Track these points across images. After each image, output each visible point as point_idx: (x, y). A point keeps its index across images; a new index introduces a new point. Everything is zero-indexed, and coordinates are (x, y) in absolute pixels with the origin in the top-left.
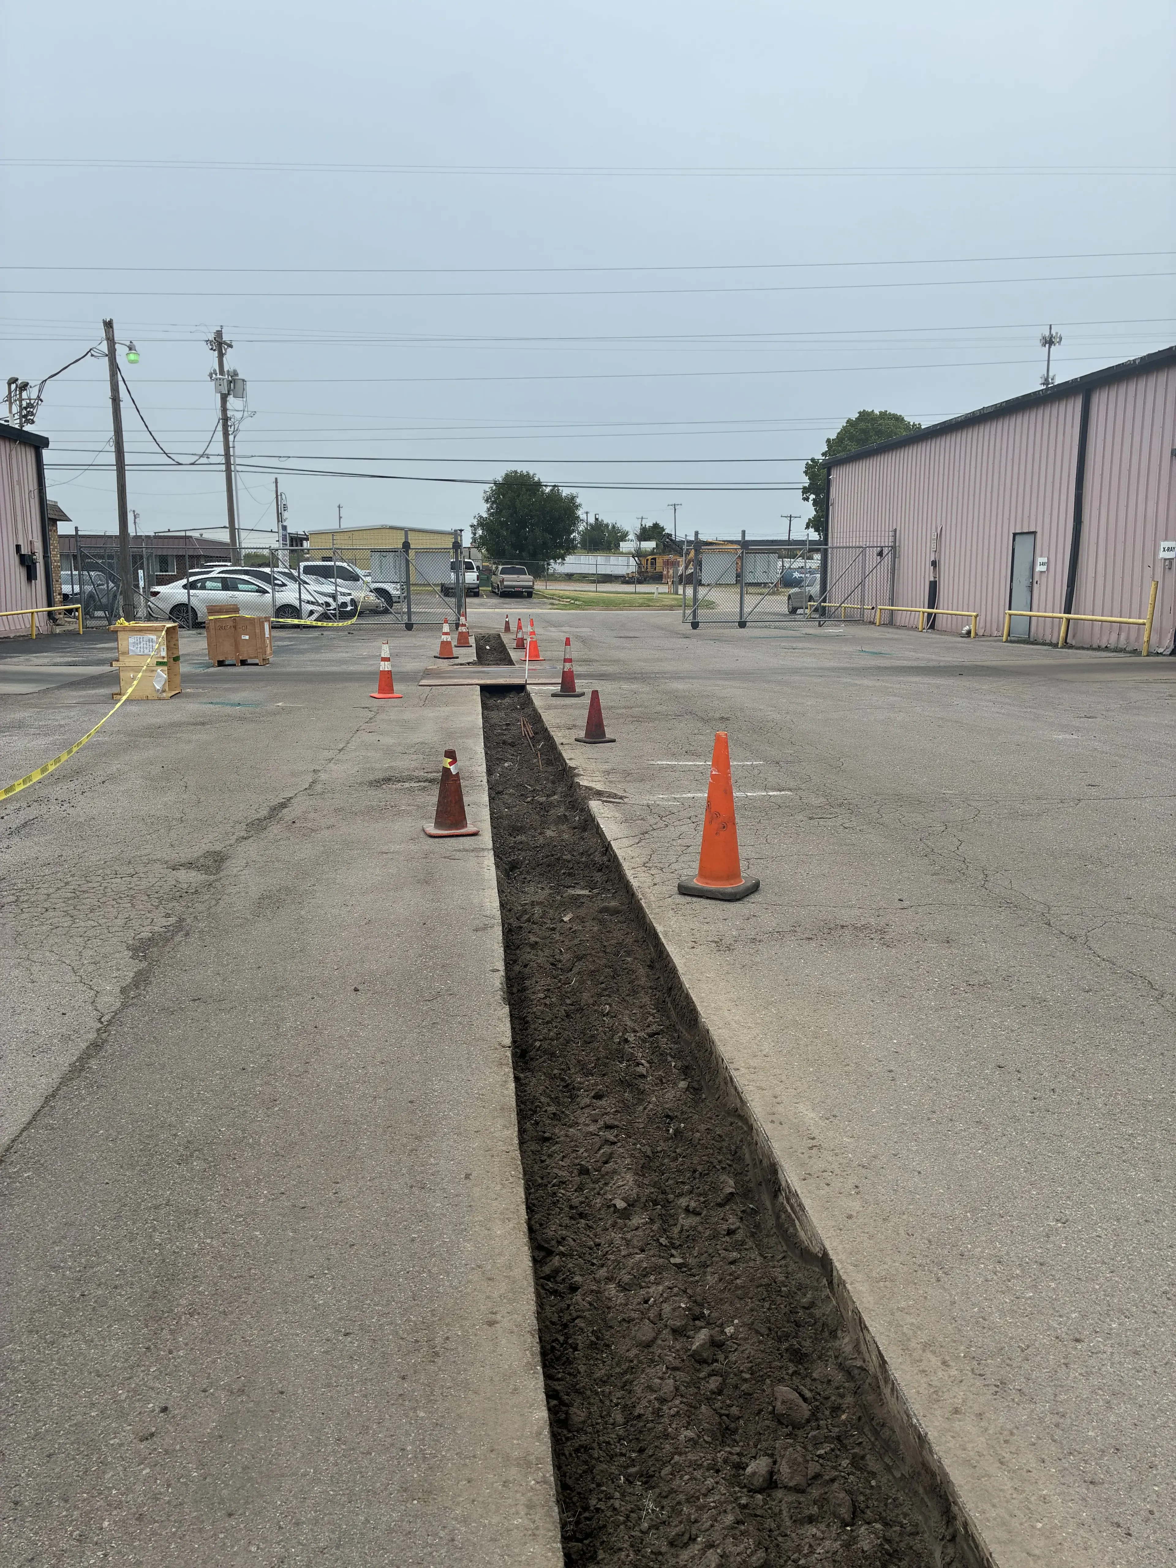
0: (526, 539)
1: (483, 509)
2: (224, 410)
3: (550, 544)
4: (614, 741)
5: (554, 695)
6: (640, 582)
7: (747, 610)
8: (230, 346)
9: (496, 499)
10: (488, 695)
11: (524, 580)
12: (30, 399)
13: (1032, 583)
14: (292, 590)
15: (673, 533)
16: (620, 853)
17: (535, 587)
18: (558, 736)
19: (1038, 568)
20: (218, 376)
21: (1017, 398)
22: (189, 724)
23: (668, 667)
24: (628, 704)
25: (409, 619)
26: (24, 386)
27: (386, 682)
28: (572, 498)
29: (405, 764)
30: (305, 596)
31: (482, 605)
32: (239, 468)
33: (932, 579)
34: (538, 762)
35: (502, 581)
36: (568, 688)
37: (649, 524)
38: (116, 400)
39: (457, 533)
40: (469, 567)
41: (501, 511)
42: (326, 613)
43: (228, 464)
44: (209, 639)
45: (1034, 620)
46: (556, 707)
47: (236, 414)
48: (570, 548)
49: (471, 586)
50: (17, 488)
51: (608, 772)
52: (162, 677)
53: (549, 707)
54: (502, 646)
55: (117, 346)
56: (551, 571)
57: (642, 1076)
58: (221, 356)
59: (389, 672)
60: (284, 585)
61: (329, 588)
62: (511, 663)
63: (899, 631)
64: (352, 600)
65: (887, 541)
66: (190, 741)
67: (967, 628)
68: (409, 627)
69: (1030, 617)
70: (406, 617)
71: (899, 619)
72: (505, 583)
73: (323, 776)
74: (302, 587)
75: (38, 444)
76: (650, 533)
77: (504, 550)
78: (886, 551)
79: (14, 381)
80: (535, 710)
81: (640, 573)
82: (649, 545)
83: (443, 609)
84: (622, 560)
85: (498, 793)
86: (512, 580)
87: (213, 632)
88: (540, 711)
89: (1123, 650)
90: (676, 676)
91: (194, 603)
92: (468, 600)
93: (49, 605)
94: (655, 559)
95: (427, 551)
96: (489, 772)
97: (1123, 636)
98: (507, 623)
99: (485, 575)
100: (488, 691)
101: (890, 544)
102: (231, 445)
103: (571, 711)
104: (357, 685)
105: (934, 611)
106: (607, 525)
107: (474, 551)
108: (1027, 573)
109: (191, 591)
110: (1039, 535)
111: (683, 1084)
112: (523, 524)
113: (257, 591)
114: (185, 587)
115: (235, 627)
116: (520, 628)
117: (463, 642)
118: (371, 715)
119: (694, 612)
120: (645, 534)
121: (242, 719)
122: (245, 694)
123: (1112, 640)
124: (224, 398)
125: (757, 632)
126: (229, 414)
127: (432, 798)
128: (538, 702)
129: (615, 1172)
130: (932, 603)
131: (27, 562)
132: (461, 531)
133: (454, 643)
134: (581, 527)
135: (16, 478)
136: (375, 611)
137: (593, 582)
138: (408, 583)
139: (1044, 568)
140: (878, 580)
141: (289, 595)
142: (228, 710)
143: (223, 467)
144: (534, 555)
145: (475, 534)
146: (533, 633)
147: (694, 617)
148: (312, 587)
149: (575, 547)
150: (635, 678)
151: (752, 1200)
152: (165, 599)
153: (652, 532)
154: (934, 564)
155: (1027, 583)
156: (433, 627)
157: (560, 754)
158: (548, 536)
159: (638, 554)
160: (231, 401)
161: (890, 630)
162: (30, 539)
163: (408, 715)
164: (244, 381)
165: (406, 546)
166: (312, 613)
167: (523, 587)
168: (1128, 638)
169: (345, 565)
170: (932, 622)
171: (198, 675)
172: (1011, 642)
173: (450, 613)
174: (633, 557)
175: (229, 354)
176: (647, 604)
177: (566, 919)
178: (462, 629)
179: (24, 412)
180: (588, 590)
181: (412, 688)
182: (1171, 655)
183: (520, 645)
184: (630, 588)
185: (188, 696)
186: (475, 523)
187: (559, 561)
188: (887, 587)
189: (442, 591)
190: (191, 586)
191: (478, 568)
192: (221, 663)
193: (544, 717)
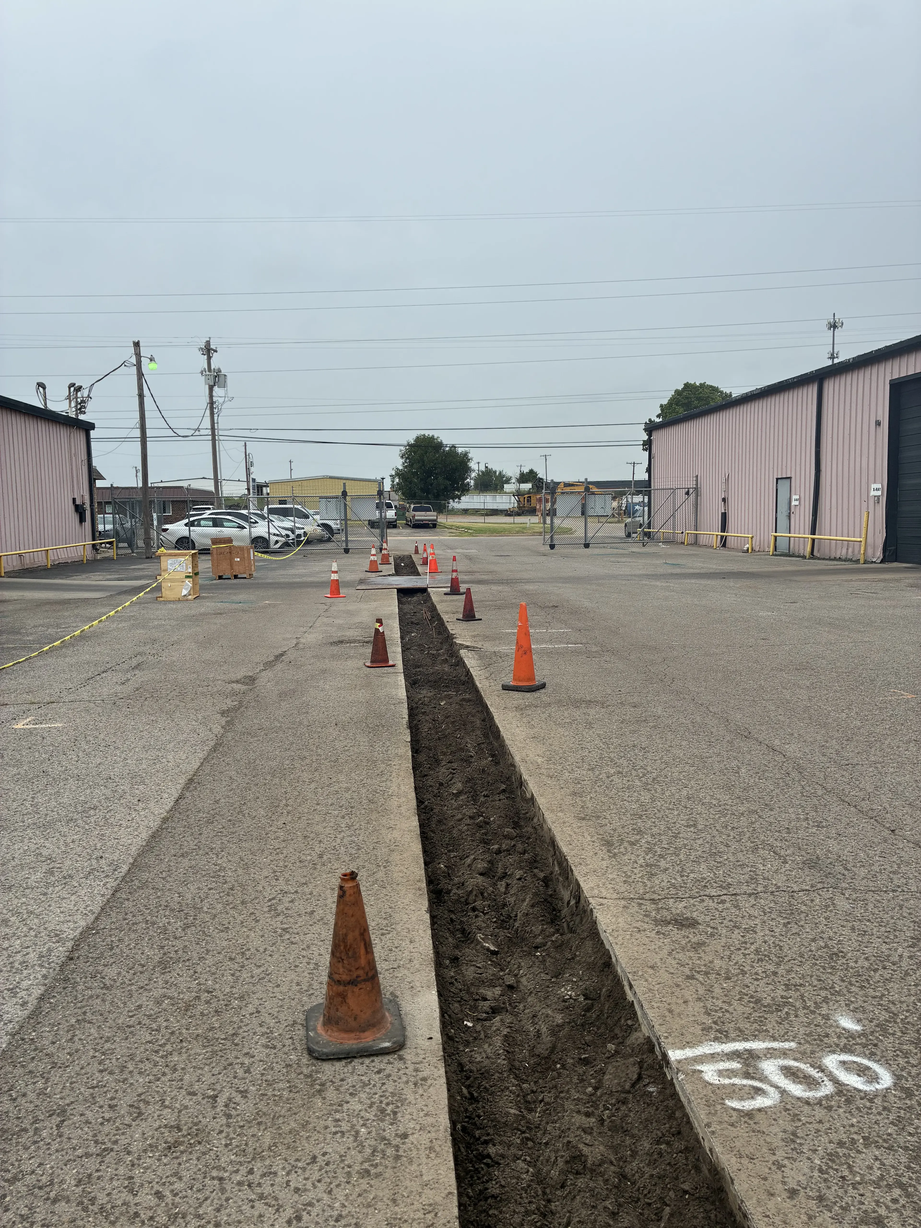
0: (431, 485)
1: (399, 463)
2: (211, 396)
3: (449, 488)
4: (481, 620)
5: (446, 594)
6: (519, 514)
7: (590, 535)
8: (216, 351)
9: (409, 455)
10: (402, 595)
11: (431, 515)
12: (83, 397)
13: (790, 513)
14: (263, 526)
15: (545, 478)
16: (474, 674)
17: (438, 520)
18: (445, 618)
19: (794, 503)
20: (208, 373)
21: (775, 384)
22: (211, 614)
23: (526, 575)
24: (495, 599)
25: (347, 545)
26: (79, 389)
27: (335, 588)
28: (466, 454)
29: (351, 634)
30: (273, 530)
31: (399, 534)
32: (221, 438)
33: (723, 511)
34: (433, 633)
35: (414, 516)
36: (454, 590)
37: (526, 470)
38: (141, 396)
39: (381, 482)
40: (389, 506)
41: (413, 464)
42: (287, 542)
43: (213, 435)
44: (212, 561)
45: (792, 539)
46: (446, 601)
47: (219, 399)
48: (465, 489)
49: (391, 520)
50: (74, 458)
51: (474, 636)
52: (188, 585)
53: (442, 601)
54: (413, 563)
55: (142, 359)
56: (450, 507)
57: (471, 757)
58: (209, 358)
59: (337, 580)
60: (256, 522)
61: (288, 524)
62: (418, 574)
63: (700, 549)
64: (305, 532)
65: (692, 484)
66: (216, 624)
67: (747, 546)
68: (347, 551)
69: (790, 537)
70: (344, 544)
71: (703, 540)
72: (416, 518)
73: (302, 640)
74: (270, 524)
75: (88, 427)
76: (527, 477)
77: (415, 493)
78: (691, 491)
79: (73, 385)
80: (433, 604)
81: (519, 507)
82: (527, 486)
83: (372, 538)
84: (505, 498)
85: (408, 649)
86: (420, 516)
87: (215, 556)
88: (435, 603)
89: (851, 560)
90: (529, 581)
91: (193, 536)
92: (388, 531)
93: (94, 540)
94: (530, 497)
95: (359, 497)
96: (402, 638)
97: (850, 550)
98: (416, 547)
99: (401, 511)
100: (403, 593)
101: (694, 486)
102: (216, 421)
103: (456, 603)
104: (315, 590)
105: (725, 534)
106: (495, 472)
107: (392, 494)
108: (787, 507)
109: (191, 528)
110: (793, 480)
111: (490, 759)
112: (429, 473)
113: (238, 527)
114: (186, 525)
115: (230, 553)
116: (425, 550)
117: (385, 561)
118: (326, 607)
119: (552, 537)
120: (524, 478)
121: (244, 611)
122: (242, 596)
123: (842, 552)
124: (211, 389)
125: (597, 551)
126: (215, 399)
127: (368, 650)
128: (434, 598)
129: (454, 783)
130: (724, 528)
131: (79, 510)
132: (383, 479)
133: (379, 562)
134: (473, 475)
135: (73, 452)
136: (321, 540)
137: (482, 515)
138: (346, 520)
139: (797, 503)
140: (685, 512)
141: (260, 529)
142: (235, 606)
143: (210, 438)
144: (437, 497)
145: (393, 482)
146: (434, 554)
147: (552, 541)
148: (277, 523)
149: (468, 490)
150: (502, 583)
151: (514, 794)
152: (171, 534)
153: (529, 476)
154: (724, 500)
155: (786, 513)
156: (365, 551)
157: (446, 627)
158: (449, 483)
159: (519, 494)
160: (217, 390)
161: (694, 548)
162: (82, 493)
163: (352, 607)
164: (225, 375)
165: (344, 494)
166: (277, 542)
167: (429, 520)
168: (853, 552)
169: (299, 507)
170: (724, 543)
171: (207, 585)
172: (776, 555)
173: (376, 540)
174: (514, 496)
175: (215, 357)
176: (522, 531)
177: (442, 704)
178: (384, 552)
179: (79, 407)
180: (478, 522)
181: (351, 591)
182: (880, 563)
183: (425, 562)
184: (509, 519)
185: (204, 598)
186: (394, 474)
187: (457, 500)
188: (692, 518)
189: (369, 524)
190: (191, 524)
191: (396, 507)
192: (220, 578)
193: (438, 607)
